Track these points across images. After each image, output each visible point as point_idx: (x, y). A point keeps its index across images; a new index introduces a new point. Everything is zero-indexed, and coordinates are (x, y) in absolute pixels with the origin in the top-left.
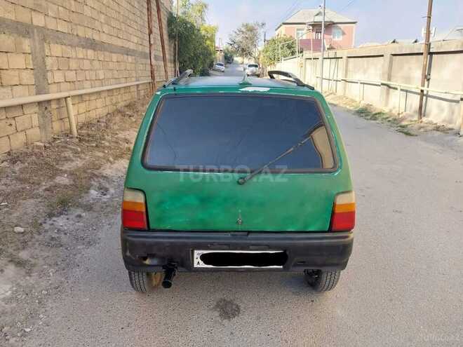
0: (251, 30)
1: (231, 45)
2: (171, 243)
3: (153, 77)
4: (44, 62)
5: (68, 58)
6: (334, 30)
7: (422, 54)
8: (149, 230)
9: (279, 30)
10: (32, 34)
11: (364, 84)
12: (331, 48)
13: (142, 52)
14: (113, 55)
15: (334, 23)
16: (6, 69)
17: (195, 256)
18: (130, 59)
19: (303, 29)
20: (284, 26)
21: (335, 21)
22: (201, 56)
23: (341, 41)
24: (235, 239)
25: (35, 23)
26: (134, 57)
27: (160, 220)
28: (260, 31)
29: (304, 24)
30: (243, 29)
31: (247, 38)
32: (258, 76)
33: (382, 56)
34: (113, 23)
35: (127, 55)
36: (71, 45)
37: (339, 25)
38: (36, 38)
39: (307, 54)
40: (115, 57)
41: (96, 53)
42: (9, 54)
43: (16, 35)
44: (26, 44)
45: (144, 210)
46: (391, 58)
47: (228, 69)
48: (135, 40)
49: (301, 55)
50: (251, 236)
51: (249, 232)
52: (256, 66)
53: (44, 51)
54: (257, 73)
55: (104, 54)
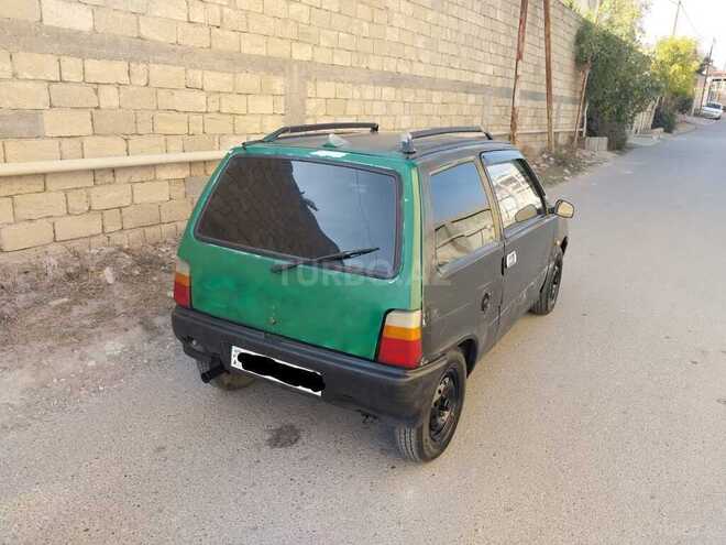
3: (513, 127)
4: (304, 105)
5: (346, 99)
8: (192, 309)
10: (287, 71)
13: (502, 88)
14: (435, 93)
16: (243, 115)
17: (233, 353)
18: (472, 99)
22: (636, 93)
25: (297, 56)
26: (480, 96)
34: (443, 48)
35: (466, 92)
36: (354, 83)
38: (296, 75)
40: (437, 97)
41: (399, 92)
42: (250, 97)
43: (262, 73)
44: (278, 84)
45: (188, 285)
48: (490, 70)
53: (305, 91)
55: (415, 93)
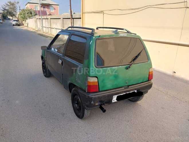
0: (13, 4)
1: (3, 11)
2: (108, 95)
6: (50, 7)
7: (70, 18)
8: (99, 91)
9: (27, 5)
11: (56, 29)
12: (50, 15)
15: (50, 5)
19: (38, 6)
20: (29, 4)
21: (51, 4)
23: (54, 12)
24: (126, 89)
27: (103, 87)
28: (17, 6)
29: (38, 4)
30: (8, 4)
31: (11, 8)
32: (19, 25)
33: (60, 19)
37: (52, 5)
39: (37, 17)
45: (98, 84)
46: (63, 20)
47: (4, 22)
49: (34, 17)
50: (129, 87)
51: (128, 86)
52: (17, 21)
54: (18, 24)
